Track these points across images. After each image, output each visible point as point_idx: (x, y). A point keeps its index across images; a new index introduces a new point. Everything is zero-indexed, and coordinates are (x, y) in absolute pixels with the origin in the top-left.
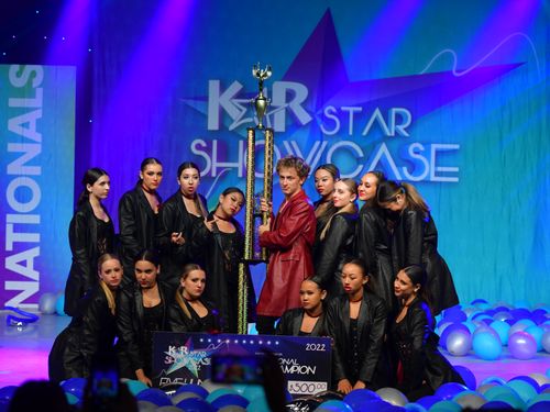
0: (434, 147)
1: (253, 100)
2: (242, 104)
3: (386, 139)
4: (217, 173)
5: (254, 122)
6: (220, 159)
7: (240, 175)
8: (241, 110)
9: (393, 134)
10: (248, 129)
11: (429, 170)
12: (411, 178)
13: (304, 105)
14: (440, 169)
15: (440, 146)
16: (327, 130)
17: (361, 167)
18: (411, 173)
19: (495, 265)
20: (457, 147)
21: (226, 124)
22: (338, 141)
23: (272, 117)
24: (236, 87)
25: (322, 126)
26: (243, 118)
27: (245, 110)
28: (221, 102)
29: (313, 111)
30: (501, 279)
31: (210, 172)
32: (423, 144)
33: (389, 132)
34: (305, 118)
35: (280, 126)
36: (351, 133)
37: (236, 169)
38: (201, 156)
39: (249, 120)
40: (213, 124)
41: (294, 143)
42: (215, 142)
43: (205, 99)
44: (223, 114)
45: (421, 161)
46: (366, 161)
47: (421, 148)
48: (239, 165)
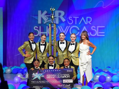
0: (98, 27)
1: (50, 16)
2: (47, 17)
3: (85, 25)
4: (41, 35)
5: (50, 21)
6: (41, 31)
7: (47, 35)
8: (47, 18)
9: (87, 24)
10: (49, 24)
11: (97, 33)
12: (92, 35)
13: (63, 16)
14: (100, 33)
15: (100, 27)
16: (70, 23)
17: (79, 33)
18: (92, 34)
19: (115, 58)
20: (104, 27)
21: (43, 22)
22: (73, 26)
23: (55, 20)
24: (45, 12)
25: (68, 22)
26: (47, 20)
27: (48, 18)
28: (41, 16)
29: (66, 18)
30: (116, 61)
31: (39, 34)
32: (95, 26)
33: (86, 23)
34: (64, 20)
35: (57, 22)
36: (76, 24)
37: (46, 34)
38: (36, 31)
39: (49, 21)
40: (39, 22)
41: (61, 27)
42: (40, 27)
43: (37, 15)
44: (42, 19)
45: (94, 31)
46: (80, 31)
47: (95, 27)
48: (47, 33)
